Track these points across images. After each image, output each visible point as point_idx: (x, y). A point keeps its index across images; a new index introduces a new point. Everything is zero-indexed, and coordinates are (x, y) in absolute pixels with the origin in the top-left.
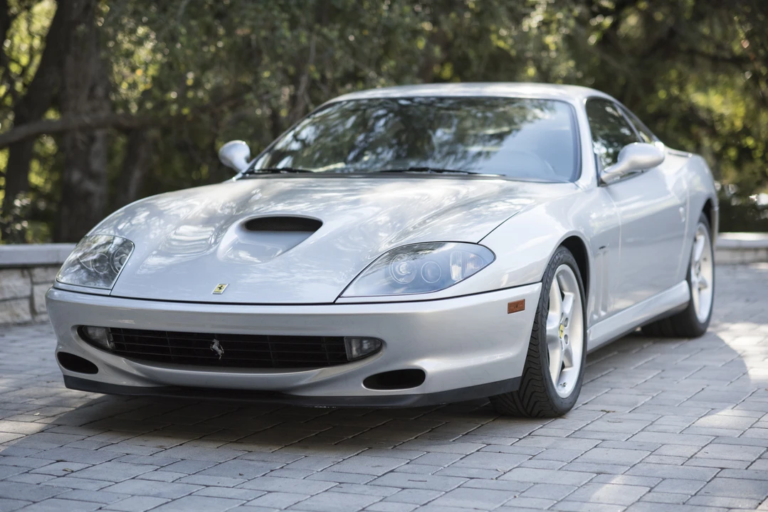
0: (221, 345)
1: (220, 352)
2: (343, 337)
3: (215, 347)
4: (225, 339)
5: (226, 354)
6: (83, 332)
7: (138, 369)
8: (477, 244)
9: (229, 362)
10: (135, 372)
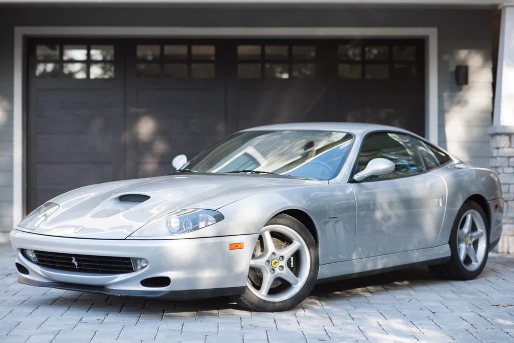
0: (77, 260)
1: (76, 264)
2: (130, 258)
3: (74, 261)
4: (78, 257)
5: (79, 265)
6: (23, 252)
7: (42, 272)
8: (215, 210)
9: (80, 270)
10: (41, 273)
